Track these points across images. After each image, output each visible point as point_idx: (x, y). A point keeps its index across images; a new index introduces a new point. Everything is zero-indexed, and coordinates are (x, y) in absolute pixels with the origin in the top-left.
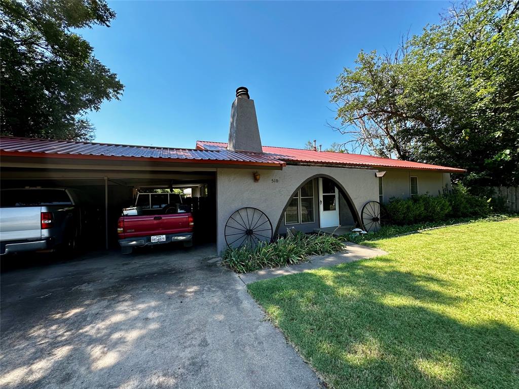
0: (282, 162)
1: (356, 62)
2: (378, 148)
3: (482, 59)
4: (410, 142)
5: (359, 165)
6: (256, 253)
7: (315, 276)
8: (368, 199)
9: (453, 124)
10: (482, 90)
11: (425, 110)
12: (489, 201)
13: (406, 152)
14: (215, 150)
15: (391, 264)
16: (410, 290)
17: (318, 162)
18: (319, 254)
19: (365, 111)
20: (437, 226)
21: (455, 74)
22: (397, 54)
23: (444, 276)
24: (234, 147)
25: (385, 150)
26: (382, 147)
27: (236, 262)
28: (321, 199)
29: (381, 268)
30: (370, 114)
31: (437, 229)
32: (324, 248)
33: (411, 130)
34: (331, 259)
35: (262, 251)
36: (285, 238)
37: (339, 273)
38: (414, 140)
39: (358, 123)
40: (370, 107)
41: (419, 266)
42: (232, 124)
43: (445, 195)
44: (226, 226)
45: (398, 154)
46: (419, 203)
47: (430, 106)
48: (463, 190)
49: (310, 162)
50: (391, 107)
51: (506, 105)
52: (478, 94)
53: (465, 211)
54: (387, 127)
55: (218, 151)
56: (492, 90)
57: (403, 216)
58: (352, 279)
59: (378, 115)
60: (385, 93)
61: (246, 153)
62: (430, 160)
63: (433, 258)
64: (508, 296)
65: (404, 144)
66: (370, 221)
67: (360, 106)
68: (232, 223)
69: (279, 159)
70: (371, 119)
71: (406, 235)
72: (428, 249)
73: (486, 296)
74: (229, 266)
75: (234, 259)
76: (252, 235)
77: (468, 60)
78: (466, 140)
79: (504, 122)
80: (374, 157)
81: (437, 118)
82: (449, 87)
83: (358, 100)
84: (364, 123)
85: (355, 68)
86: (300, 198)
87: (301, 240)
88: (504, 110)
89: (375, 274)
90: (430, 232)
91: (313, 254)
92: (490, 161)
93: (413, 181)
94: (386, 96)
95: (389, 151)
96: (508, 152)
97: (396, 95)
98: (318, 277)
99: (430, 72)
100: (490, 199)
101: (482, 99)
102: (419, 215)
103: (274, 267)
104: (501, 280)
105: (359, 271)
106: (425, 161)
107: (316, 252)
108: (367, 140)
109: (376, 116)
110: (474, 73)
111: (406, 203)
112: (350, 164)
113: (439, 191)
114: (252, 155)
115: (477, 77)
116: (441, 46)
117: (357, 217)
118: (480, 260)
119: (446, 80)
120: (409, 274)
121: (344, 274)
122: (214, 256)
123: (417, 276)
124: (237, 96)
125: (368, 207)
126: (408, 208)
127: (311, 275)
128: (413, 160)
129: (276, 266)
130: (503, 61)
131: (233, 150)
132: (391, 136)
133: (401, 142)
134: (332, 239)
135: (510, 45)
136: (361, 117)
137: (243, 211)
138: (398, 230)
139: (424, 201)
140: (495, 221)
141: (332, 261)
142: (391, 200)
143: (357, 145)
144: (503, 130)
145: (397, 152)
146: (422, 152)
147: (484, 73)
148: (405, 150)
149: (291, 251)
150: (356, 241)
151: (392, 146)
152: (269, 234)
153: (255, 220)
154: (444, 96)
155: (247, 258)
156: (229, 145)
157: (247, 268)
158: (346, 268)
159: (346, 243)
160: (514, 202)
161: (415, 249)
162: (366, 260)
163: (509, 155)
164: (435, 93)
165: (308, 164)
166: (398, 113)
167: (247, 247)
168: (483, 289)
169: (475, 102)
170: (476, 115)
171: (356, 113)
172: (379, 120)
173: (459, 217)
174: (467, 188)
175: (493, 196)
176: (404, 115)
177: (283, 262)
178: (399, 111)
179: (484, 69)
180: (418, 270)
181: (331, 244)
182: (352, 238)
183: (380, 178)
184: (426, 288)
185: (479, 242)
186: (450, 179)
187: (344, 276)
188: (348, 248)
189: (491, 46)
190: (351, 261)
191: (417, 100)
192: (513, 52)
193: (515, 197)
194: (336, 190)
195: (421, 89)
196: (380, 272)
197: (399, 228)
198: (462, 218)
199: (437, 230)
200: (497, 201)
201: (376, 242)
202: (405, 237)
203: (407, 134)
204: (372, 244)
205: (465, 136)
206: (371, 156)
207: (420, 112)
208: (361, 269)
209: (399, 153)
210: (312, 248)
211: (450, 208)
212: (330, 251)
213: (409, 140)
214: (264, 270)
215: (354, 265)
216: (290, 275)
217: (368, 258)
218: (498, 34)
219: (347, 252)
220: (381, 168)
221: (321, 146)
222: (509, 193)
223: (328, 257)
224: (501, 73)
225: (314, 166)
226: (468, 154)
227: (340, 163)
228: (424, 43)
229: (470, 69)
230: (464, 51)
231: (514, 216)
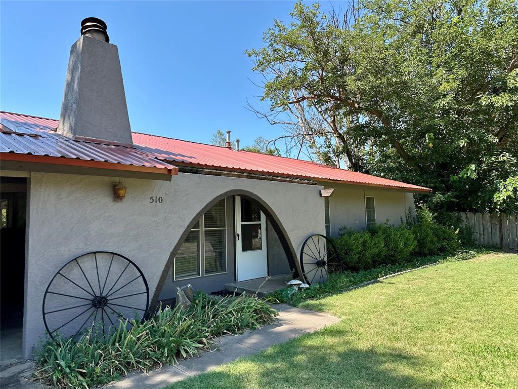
0: (171, 167)
1: (292, 15)
2: (322, 150)
3: (443, 44)
4: (363, 145)
5: (296, 177)
6: (114, 344)
7: (228, 376)
8: (310, 231)
9: (415, 124)
10: (444, 84)
11: (382, 102)
12: (457, 232)
13: (358, 160)
14: (28, 132)
15: (346, 338)
16: (373, 381)
17: (233, 170)
18: (234, 333)
19: (304, 92)
20: (401, 271)
21: (416, 58)
22: (346, 16)
23: (415, 349)
24: (73, 130)
25: (331, 155)
26: (327, 149)
27: (68, 370)
28: (239, 230)
29: (332, 347)
30: (312, 98)
31: (401, 274)
32: (242, 320)
33: (364, 127)
34: (254, 340)
35: (125, 338)
36: (172, 308)
37: (269, 365)
38: (370, 143)
39: (294, 109)
40: (310, 87)
41: (383, 336)
42: (70, 85)
43: (408, 224)
44: (47, 292)
45: (349, 162)
46: (377, 237)
47: (388, 97)
48: (429, 217)
49: (220, 168)
50: (339, 90)
51: (469, 107)
52: (441, 88)
53: (433, 247)
54: (334, 120)
55: (36, 136)
56: (455, 85)
57: (358, 256)
58: (290, 374)
59: (322, 101)
60: (332, 69)
61: (98, 143)
62: (389, 172)
63: (400, 322)
64: (487, 369)
65: (356, 147)
66: (313, 267)
67: (298, 83)
68: (61, 286)
69: (165, 161)
70: (313, 107)
71: (363, 286)
72: (392, 308)
73: (464, 375)
74: (51, 380)
75: (63, 363)
76: (106, 308)
77: (428, 42)
78: (429, 149)
79: (468, 129)
80: (317, 164)
81: (396, 113)
82: (409, 74)
83: (295, 74)
84: (303, 111)
85: (291, 24)
86: (202, 229)
87: (203, 307)
88: (466, 112)
89: (323, 359)
90: (393, 280)
91: (224, 333)
92: (455, 178)
93: (369, 202)
94: (333, 74)
95: (337, 156)
96: (473, 167)
97: (346, 74)
98: (232, 378)
99: (387, 49)
100: (458, 230)
101: (445, 96)
102: (378, 255)
103: (149, 369)
104: (477, 346)
105: (300, 357)
106: (382, 174)
107: (230, 329)
108: (307, 137)
109: (320, 102)
110: (436, 60)
111: (361, 237)
112: (283, 175)
113: (401, 219)
114: (111, 149)
115: (438, 67)
116: (399, 17)
117: (294, 263)
118: (453, 319)
119: (406, 63)
120: (371, 353)
121: (277, 365)
122: (14, 360)
123: (381, 354)
124: (82, 33)
125: (310, 242)
126: (364, 244)
127: (220, 375)
128: (367, 172)
129: (155, 365)
130: (464, 51)
131: (70, 136)
132: (339, 134)
133: (353, 144)
134: (256, 302)
135: (470, 33)
136: (298, 102)
137: (86, 259)
138: (352, 279)
139: (384, 233)
140: (464, 259)
141: (256, 344)
142: (342, 232)
143: (293, 143)
144: (468, 138)
145: (347, 159)
146: (380, 161)
147: (446, 62)
148: (358, 157)
149: (183, 333)
150: (292, 302)
151: (341, 149)
152: (141, 302)
153: (114, 277)
154: (405, 85)
155: (93, 357)
156: (61, 126)
157: (92, 380)
158: (279, 353)
159: (278, 306)
160: (482, 233)
161: (375, 310)
162: (309, 335)
163: (475, 171)
164: (394, 80)
165: (217, 171)
166: (349, 101)
167: (93, 332)
168: (460, 363)
169: (437, 99)
170: (439, 116)
171: (292, 94)
172: (323, 108)
173: (426, 255)
174: (433, 214)
175: (460, 226)
176: (356, 105)
177: (168, 356)
178: (350, 99)
179: (446, 58)
180: (382, 343)
181: (255, 311)
182: (287, 297)
183: (326, 198)
184: (394, 374)
185: (450, 291)
186: (413, 200)
187: (276, 370)
188: (282, 315)
189: (452, 30)
190: (287, 340)
191: (372, 86)
192: (473, 42)
193: (482, 226)
194: (263, 216)
195: (378, 71)
196: (330, 354)
197: (353, 276)
198: (429, 257)
199: (401, 276)
200: (465, 231)
201: (323, 301)
202: (362, 289)
203: (361, 133)
204: (318, 305)
205: (429, 143)
206: (312, 163)
207: (376, 103)
208: (302, 352)
209: (350, 160)
210: (221, 321)
211: (416, 243)
212: (253, 323)
213: (363, 143)
214: (128, 377)
215: (291, 346)
216: (181, 382)
217: (313, 331)
218: (458, 17)
219: (279, 323)
220: (327, 183)
221: (238, 141)
222: (476, 222)
223: (249, 336)
224: (462, 65)
225: (228, 175)
226: (432, 167)
227: (268, 174)
228: (380, 7)
229: (431, 54)
230: (425, 29)
231: (482, 252)
